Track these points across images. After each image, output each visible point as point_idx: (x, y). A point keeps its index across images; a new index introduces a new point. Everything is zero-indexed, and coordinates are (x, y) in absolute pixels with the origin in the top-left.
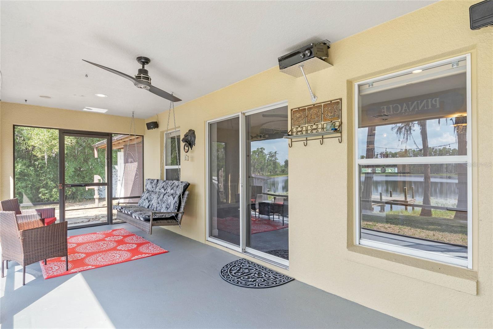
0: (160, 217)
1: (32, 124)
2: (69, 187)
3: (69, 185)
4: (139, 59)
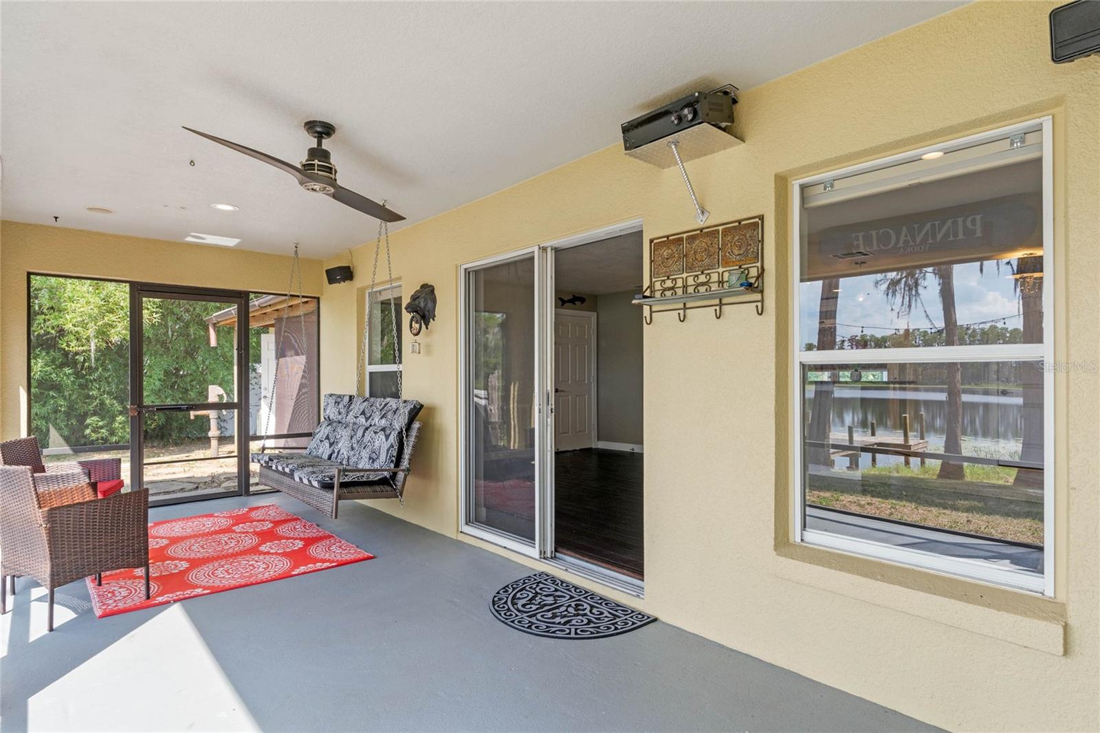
0: (356, 479)
2: (152, 411)
3: (153, 407)
4: (310, 126)
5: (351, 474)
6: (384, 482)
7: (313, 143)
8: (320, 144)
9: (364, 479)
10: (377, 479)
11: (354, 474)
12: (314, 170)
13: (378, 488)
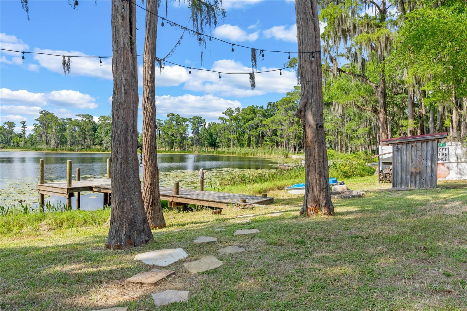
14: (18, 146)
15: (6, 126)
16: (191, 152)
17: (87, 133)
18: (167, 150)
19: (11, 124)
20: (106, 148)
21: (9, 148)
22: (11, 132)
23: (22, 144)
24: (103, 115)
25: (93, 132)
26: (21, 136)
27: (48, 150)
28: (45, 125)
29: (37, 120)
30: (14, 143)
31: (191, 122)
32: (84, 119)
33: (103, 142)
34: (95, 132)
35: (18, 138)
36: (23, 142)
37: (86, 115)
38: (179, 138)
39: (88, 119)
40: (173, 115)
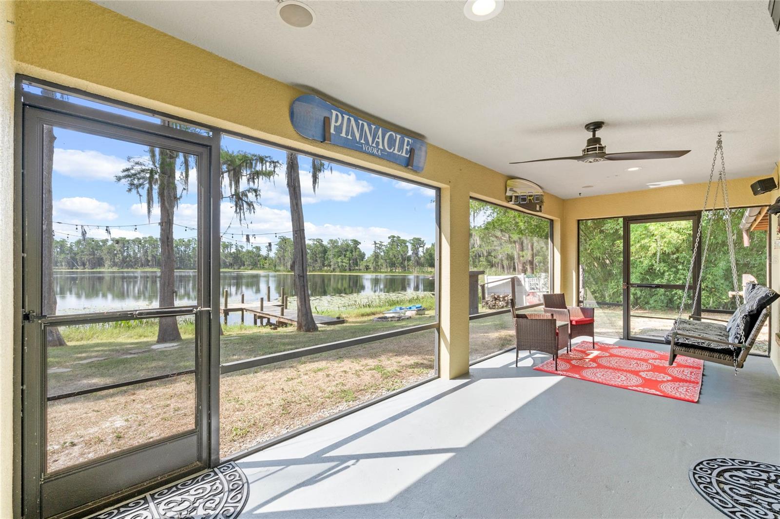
0: (696, 344)
1: (592, 217)
2: (635, 287)
3: (635, 284)
4: (587, 127)
5: (693, 339)
6: (727, 352)
7: (590, 135)
8: (594, 135)
9: (705, 345)
10: (719, 348)
11: (696, 339)
12: (596, 150)
13: (716, 355)
14: (264, 268)
15: (254, 250)
16: (411, 273)
17: (317, 255)
18: (389, 270)
19: (258, 248)
20: (333, 269)
21: (257, 270)
22: (259, 256)
23: (266, 266)
24: (331, 239)
25: (323, 255)
26: (265, 258)
27: (284, 271)
28: (283, 249)
29: (277, 245)
30: (260, 265)
31: (411, 243)
32: (315, 243)
33: (332, 263)
34: (325, 255)
35: (264, 261)
36: (267, 264)
37: (317, 239)
38: (400, 259)
39: (319, 242)
40: (394, 237)
